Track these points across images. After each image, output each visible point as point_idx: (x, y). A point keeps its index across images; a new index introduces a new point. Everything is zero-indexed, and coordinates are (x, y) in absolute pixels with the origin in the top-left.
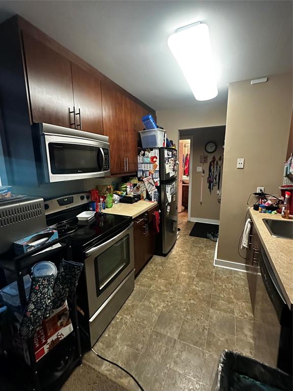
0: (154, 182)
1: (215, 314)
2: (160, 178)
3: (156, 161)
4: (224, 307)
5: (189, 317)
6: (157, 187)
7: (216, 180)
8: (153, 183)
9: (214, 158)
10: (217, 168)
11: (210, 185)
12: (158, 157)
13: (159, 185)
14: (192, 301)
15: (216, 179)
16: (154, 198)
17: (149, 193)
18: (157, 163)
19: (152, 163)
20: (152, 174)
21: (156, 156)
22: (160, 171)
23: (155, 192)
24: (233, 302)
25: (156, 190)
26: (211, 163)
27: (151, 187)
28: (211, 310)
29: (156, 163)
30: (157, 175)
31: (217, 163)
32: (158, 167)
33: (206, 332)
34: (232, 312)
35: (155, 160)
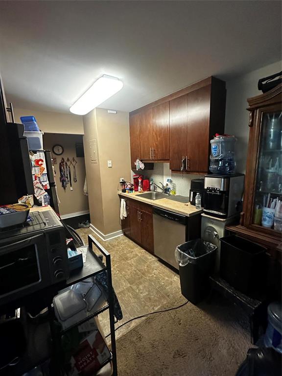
0: (43, 185)
1: (132, 261)
2: (49, 181)
3: (42, 164)
4: (132, 256)
5: (124, 273)
6: (46, 190)
7: (68, 179)
8: (41, 187)
9: (63, 159)
10: (66, 168)
11: (63, 183)
12: (44, 160)
13: (49, 188)
14: (116, 265)
15: (67, 177)
16: (45, 202)
17: (38, 198)
18: (44, 166)
19: (37, 167)
20: (39, 178)
21: (42, 159)
22: (48, 174)
23: (45, 196)
24: (132, 251)
25: (46, 193)
26: (60, 164)
27: (39, 192)
28: (129, 261)
29: (42, 166)
30: (46, 178)
31: (66, 163)
32: (46, 170)
33: (137, 271)
34: (137, 255)
35: (40, 163)
